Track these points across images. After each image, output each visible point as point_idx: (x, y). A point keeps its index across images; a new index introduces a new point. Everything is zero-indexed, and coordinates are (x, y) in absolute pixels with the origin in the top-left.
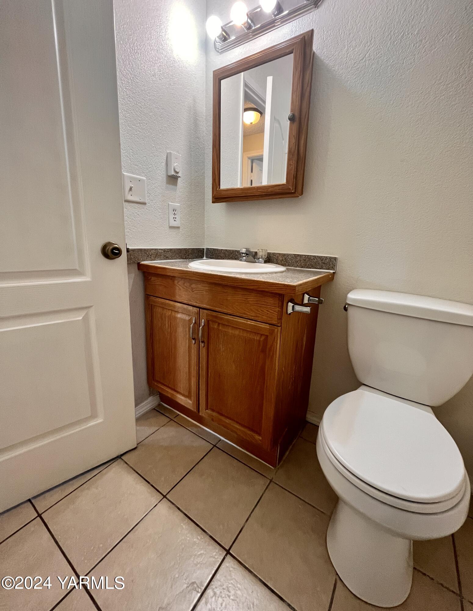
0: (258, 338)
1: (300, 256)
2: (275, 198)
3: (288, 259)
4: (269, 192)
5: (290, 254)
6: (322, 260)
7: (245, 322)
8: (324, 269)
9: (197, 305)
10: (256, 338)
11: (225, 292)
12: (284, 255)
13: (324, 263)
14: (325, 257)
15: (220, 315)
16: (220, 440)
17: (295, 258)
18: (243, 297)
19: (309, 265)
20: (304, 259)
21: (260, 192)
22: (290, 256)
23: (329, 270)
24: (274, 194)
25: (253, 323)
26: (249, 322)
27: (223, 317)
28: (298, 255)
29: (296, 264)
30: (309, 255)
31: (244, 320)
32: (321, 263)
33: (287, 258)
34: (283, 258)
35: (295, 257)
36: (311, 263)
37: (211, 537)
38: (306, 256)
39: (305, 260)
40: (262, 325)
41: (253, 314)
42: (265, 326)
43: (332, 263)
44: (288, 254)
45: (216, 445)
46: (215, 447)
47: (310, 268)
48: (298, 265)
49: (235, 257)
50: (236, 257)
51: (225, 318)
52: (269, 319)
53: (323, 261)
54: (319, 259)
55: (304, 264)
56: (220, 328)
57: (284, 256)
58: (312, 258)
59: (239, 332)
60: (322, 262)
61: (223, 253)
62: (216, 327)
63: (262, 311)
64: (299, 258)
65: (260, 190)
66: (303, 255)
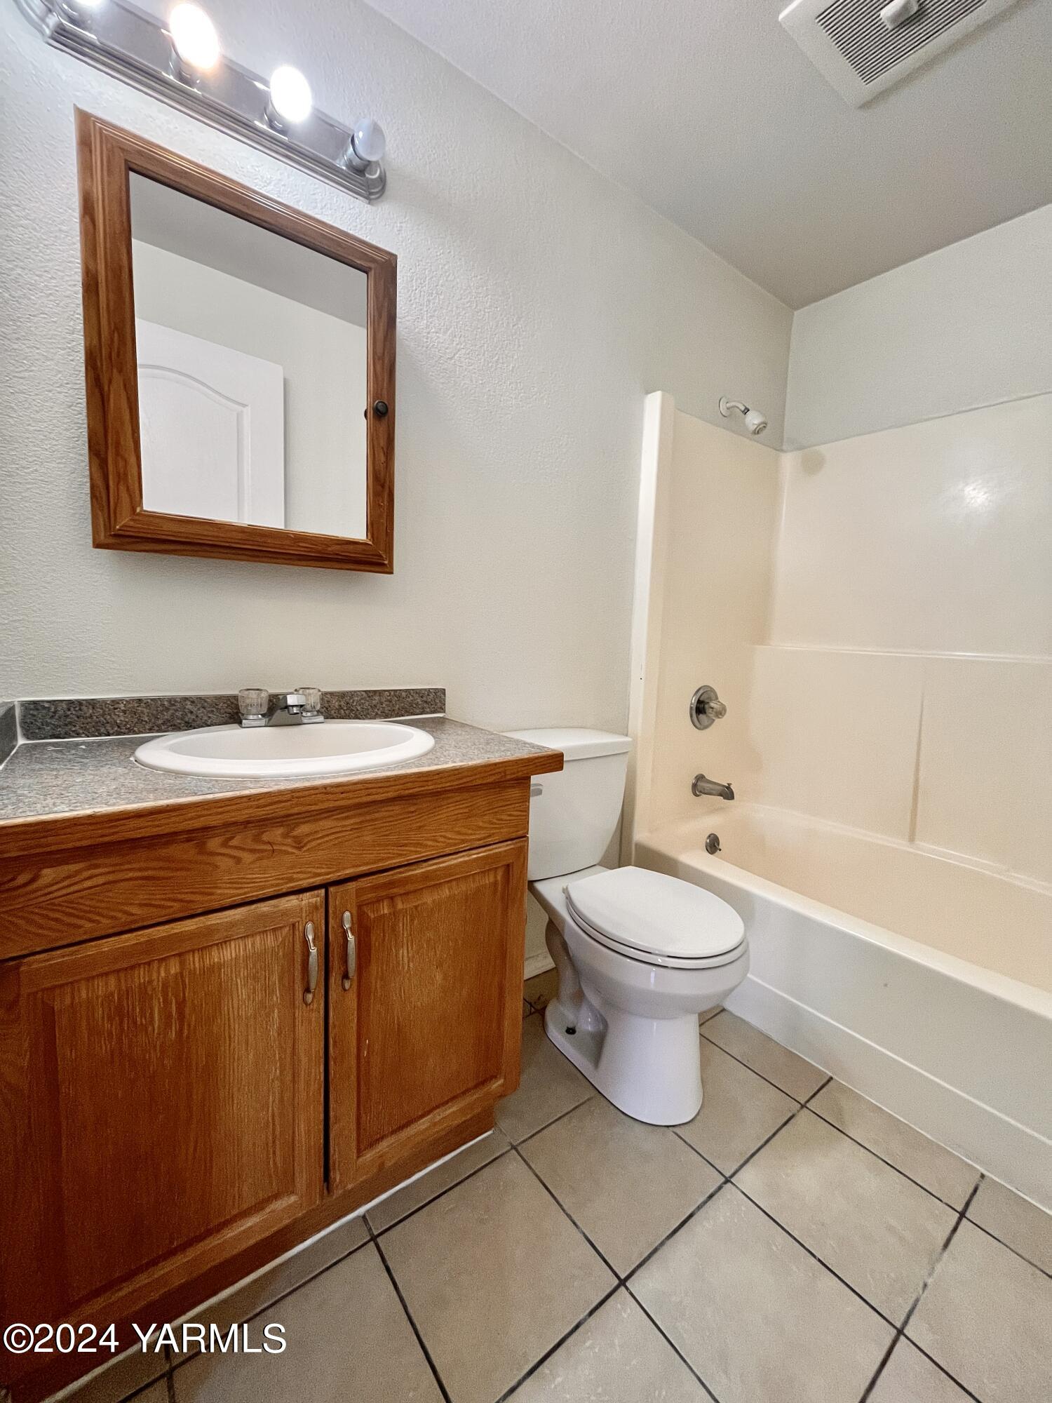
0: (492, 879)
1: (380, 693)
2: (336, 567)
3: (353, 702)
4: (330, 554)
5: (355, 692)
6: (422, 697)
7: (467, 859)
8: (427, 713)
9: (318, 880)
10: (487, 882)
11: (413, 812)
12: (343, 695)
13: (426, 702)
14: (425, 690)
15: (400, 873)
16: (364, 1217)
17: (368, 699)
18: (458, 807)
19: (399, 709)
20: (389, 698)
21: (306, 549)
22: (357, 696)
23: (436, 713)
24: (342, 559)
25: (482, 853)
26: (474, 854)
27: (410, 873)
28: (375, 692)
29: (373, 712)
30: (397, 690)
31: (463, 856)
32: (420, 702)
33: (351, 701)
34: (342, 703)
35: (369, 697)
36: (403, 705)
37: (591, 1313)
38: (392, 693)
39: (390, 702)
40: (499, 848)
41: (482, 834)
42: (507, 845)
43: (440, 701)
44: (351, 692)
45: (372, 1234)
46: (379, 1240)
47: (403, 716)
48: (377, 714)
49: (187, 719)
50: (190, 717)
51: (416, 875)
52: (511, 830)
53: (425, 699)
54: (416, 696)
55: (389, 708)
56: (400, 906)
57: (343, 697)
58: (404, 694)
59: (449, 889)
60: (422, 701)
61: (124, 712)
62: (386, 911)
63: (499, 820)
64: (377, 698)
65: (304, 545)
66: (385, 691)
